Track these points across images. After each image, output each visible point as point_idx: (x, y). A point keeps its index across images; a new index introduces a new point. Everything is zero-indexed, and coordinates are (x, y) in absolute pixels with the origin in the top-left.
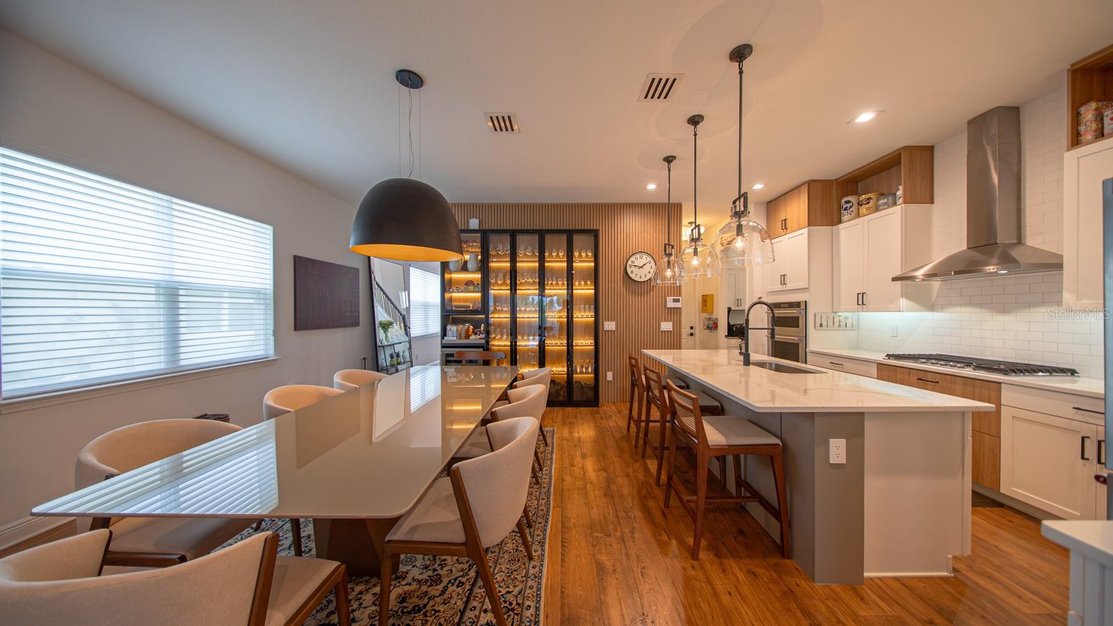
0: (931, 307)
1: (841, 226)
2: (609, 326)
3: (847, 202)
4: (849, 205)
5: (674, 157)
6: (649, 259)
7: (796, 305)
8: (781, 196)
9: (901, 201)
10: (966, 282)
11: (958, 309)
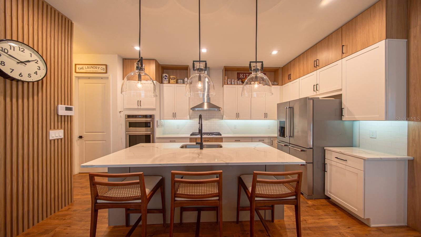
1: (164, 85)
3: (166, 76)
9: (186, 83)
11: (196, 119)
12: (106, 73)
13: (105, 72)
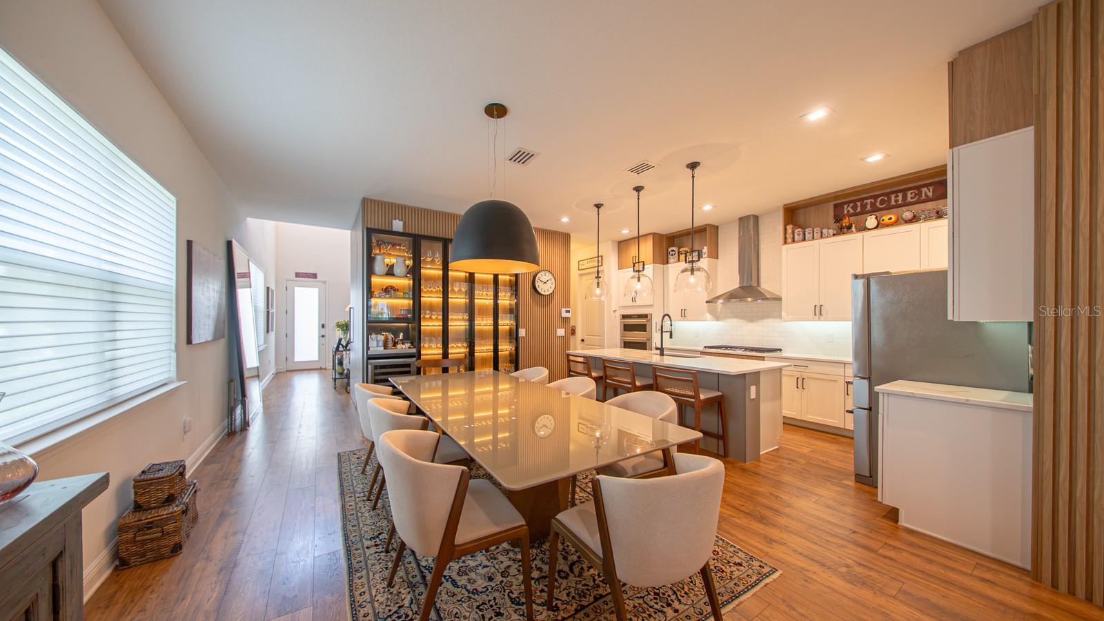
0: (717, 319)
1: (669, 265)
2: (522, 333)
3: (672, 251)
4: (674, 253)
5: (602, 205)
6: (551, 277)
7: (645, 316)
8: (632, 239)
9: (706, 255)
10: (736, 305)
11: (731, 320)
12: (602, 265)
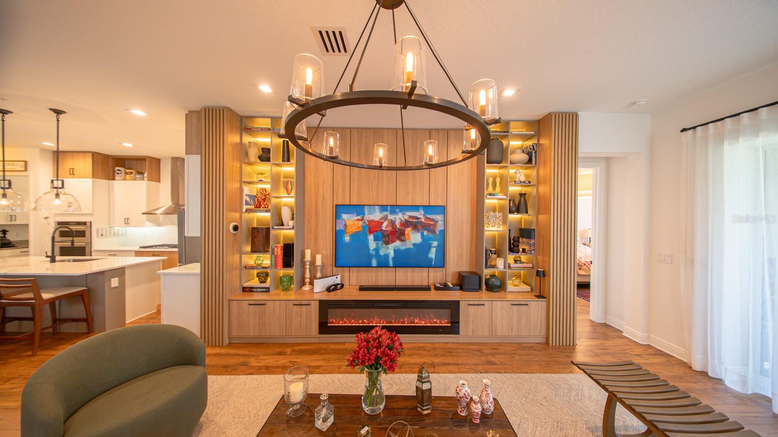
1: (114, 181)
4: (119, 172)
9: (146, 178)
12: (26, 170)
13: (23, 169)
